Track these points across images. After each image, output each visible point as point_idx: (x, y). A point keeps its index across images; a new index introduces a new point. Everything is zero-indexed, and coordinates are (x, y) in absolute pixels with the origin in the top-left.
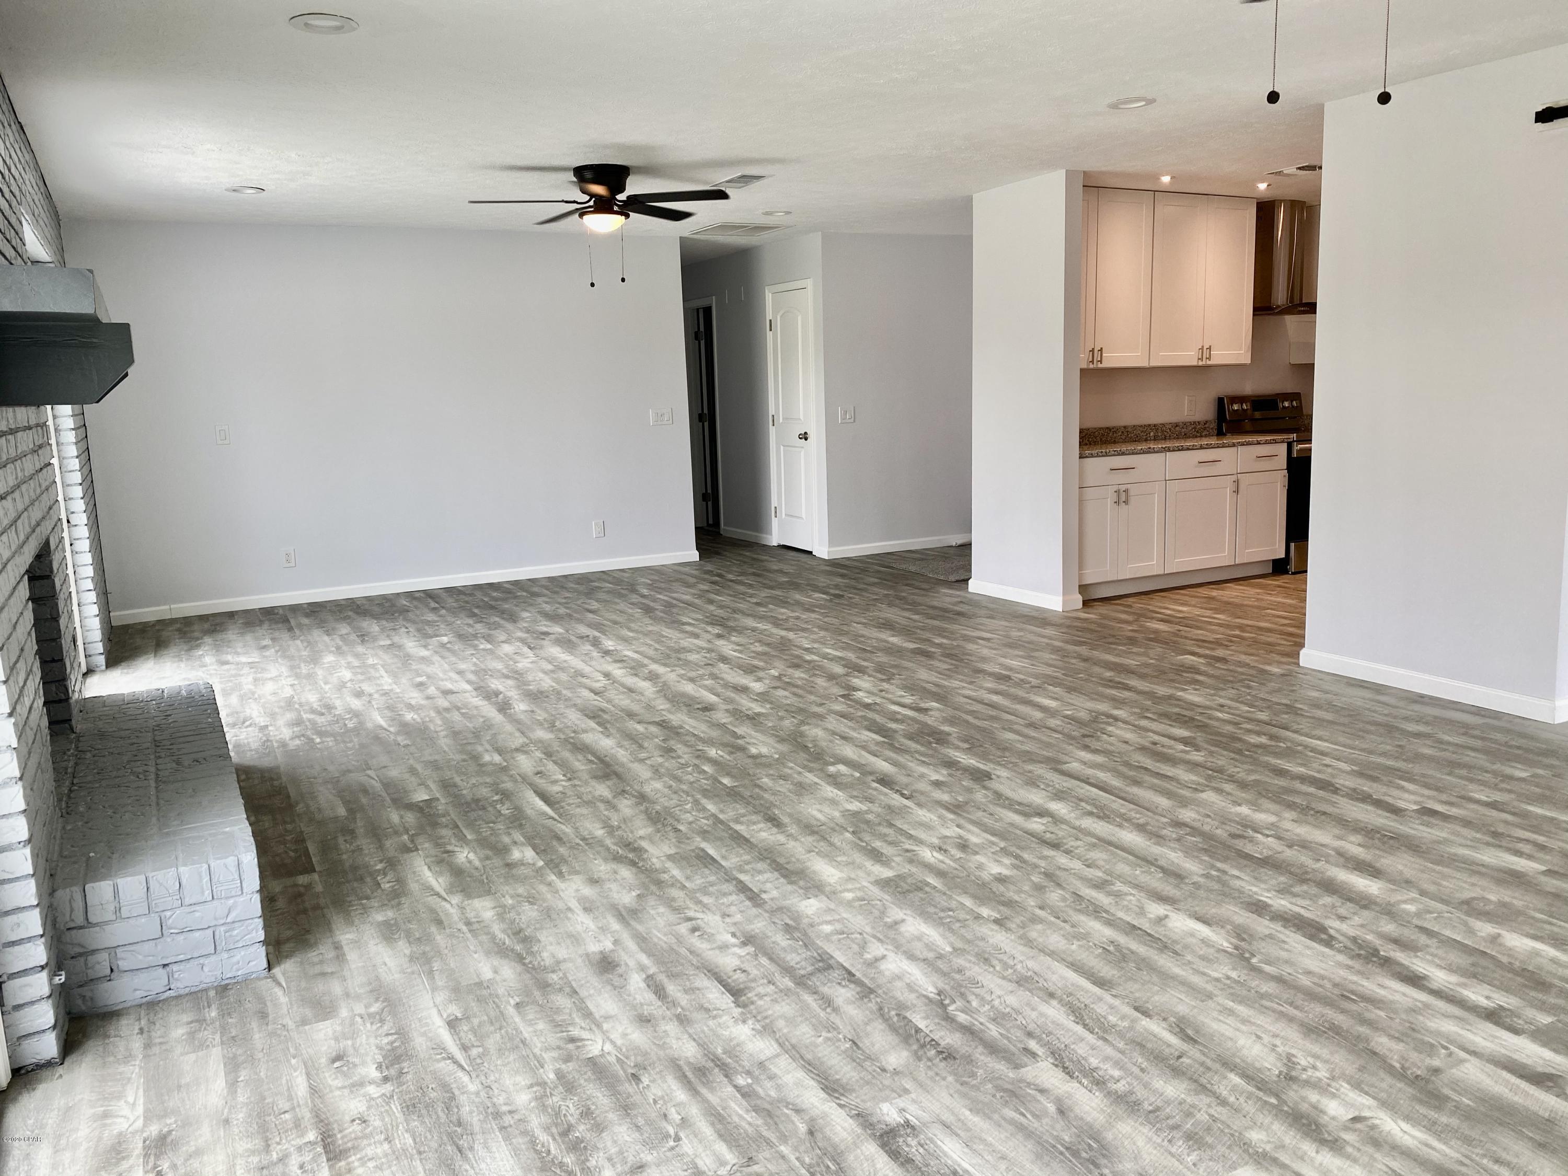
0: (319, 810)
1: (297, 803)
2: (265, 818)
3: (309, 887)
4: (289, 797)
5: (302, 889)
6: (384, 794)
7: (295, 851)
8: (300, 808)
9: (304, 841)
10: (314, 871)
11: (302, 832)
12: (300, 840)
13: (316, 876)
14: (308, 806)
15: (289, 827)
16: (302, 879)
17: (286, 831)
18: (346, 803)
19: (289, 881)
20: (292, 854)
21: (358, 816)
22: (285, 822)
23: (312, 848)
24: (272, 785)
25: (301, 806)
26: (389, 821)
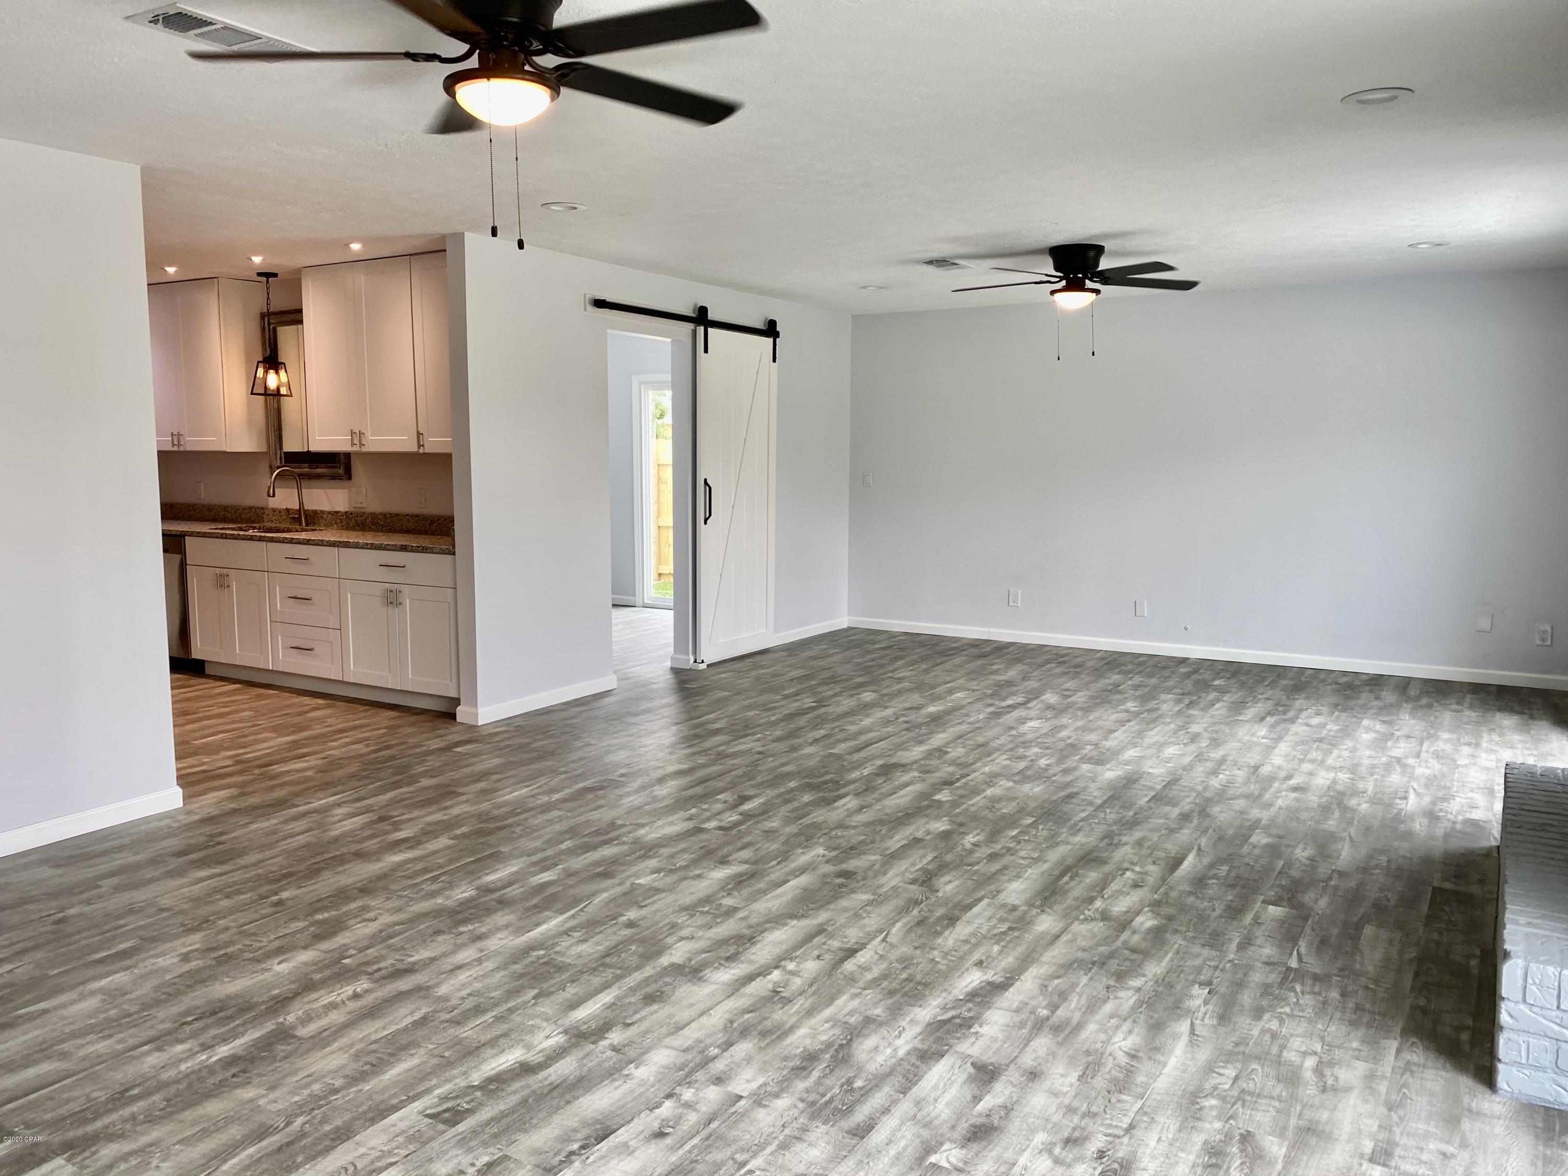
0: (1391, 942)
1: (1411, 961)
2: (1458, 958)
3: (1446, 879)
4: (1416, 975)
5: (1453, 880)
6: (1308, 930)
7: (1443, 910)
8: (1412, 953)
9: (1428, 916)
10: (1434, 888)
11: (1426, 925)
12: (1431, 919)
13: (1435, 884)
14: (1401, 952)
15: (1435, 936)
16: (1448, 886)
17: (1441, 934)
18: (1355, 939)
19: (1462, 889)
20: (1447, 909)
21: (1355, 919)
22: (1438, 944)
23: (1425, 907)
24: (1428, 1000)
25: (1407, 956)
26: (1330, 904)
